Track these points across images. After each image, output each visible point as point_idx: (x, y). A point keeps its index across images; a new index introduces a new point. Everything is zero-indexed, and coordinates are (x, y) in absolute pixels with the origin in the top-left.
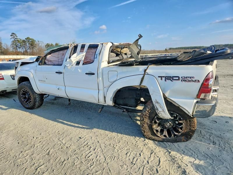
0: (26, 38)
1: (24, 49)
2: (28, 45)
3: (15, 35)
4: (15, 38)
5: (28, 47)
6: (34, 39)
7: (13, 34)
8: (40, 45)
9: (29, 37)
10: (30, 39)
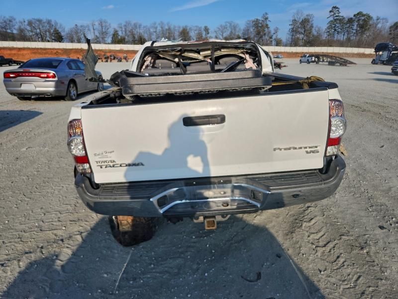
0: (356, 13)
1: (346, 34)
2: (355, 27)
3: (337, 10)
4: (335, 15)
5: (354, 31)
6: (370, 15)
7: (335, 7)
8: (379, 26)
9: (361, 11)
10: (364, 15)
